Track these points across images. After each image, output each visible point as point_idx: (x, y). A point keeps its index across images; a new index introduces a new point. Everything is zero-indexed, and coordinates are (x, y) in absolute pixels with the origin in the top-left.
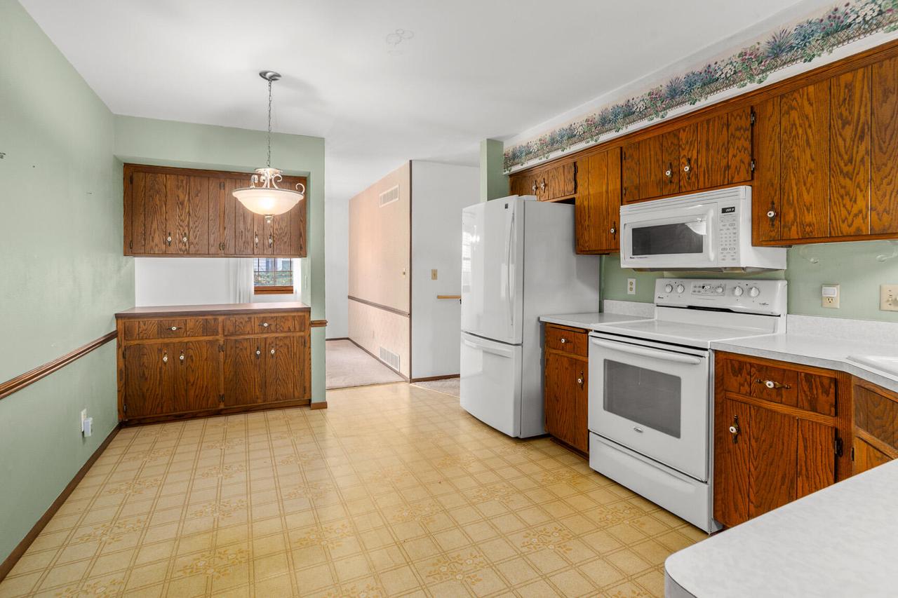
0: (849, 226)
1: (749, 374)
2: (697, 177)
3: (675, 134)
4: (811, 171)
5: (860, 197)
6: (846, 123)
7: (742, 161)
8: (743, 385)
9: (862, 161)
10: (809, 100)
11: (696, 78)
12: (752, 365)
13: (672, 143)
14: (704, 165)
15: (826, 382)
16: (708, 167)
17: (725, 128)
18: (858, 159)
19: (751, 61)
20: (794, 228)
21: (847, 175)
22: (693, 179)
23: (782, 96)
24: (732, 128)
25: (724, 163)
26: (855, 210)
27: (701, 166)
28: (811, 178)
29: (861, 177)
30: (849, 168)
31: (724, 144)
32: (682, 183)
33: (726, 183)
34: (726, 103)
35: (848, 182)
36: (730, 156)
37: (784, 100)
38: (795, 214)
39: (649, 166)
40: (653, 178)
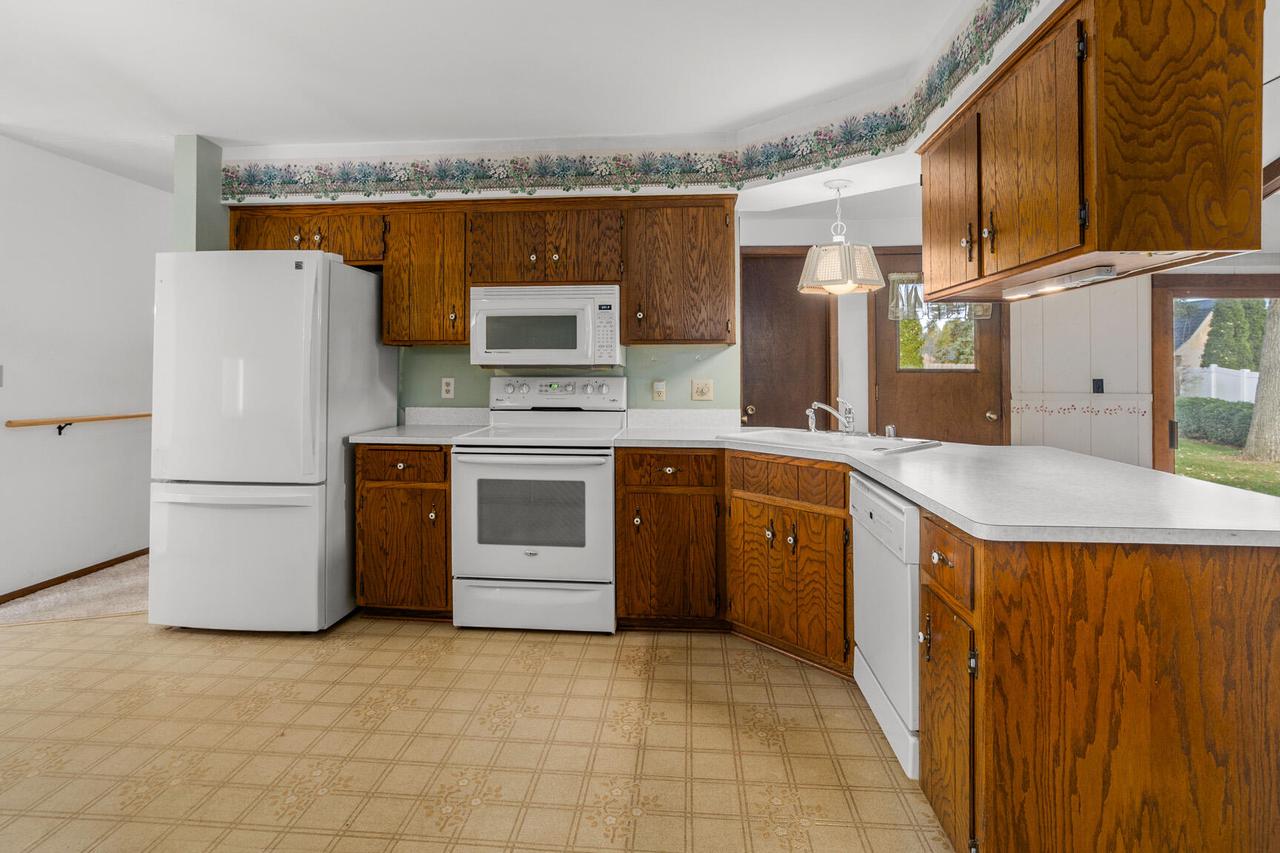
0: (697, 332)
1: (649, 464)
2: (565, 267)
3: (541, 215)
4: (669, 281)
5: (703, 310)
6: (693, 247)
7: (612, 261)
8: (644, 477)
9: (704, 280)
10: (668, 220)
11: (570, 164)
12: (652, 456)
13: (536, 224)
14: (574, 257)
15: (709, 459)
16: (578, 257)
17: (596, 225)
18: (702, 278)
19: (622, 168)
20: (657, 330)
21: (694, 290)
22: (562, 269)
23: (647, 210)
24: (602, 226)
25: (595, 258)
26: (700, 320)
27: (570, 257)
28: (670, 288)
29: (703, 293)
30: (695, 284)
31: (594, 240)
32: (548, 271)
33: (597, 279)
34: (598, 199)
35: (694, 295)
36: (601, 253)
37: (648, 213)
38: (658, 319)
39: (506, 244)
40: (511, 259)
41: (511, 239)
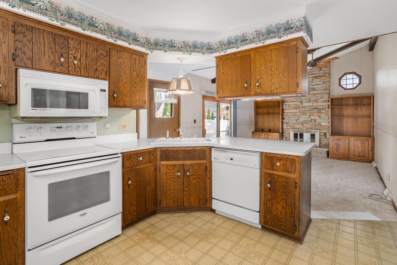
0: (135, 104)
2: (80, 68)
3: (67, 39)
4: (126, 82)
5: (137, 95)
6: (134, 71)
7: (103, 70)
9: (138, 84)
10: (126, 57)
13: (63, 42)
14: (84, 64)
16: (86, 65)
17: (95, 51)
18: (137, 83)
19: (110, 29)
20: (121, 102)
21: (135, 87)
22: (78, 69)
23: (118, 51)
24: (99, 52)
25: (95, 67)
26: (136, 99)
27: (82, 64)
28: (126, 85)
29: (137, 89)
30: (135, 85)
31: (95, 58)
32: (70, 69)
33: (96, 77)
34: (96, 39)
35: (134, 89)
36: (98, 65)
37: (118, 53)
38: (122, 97)
39: (43, 48)
40: (46, 57)
41: (46, 46)
